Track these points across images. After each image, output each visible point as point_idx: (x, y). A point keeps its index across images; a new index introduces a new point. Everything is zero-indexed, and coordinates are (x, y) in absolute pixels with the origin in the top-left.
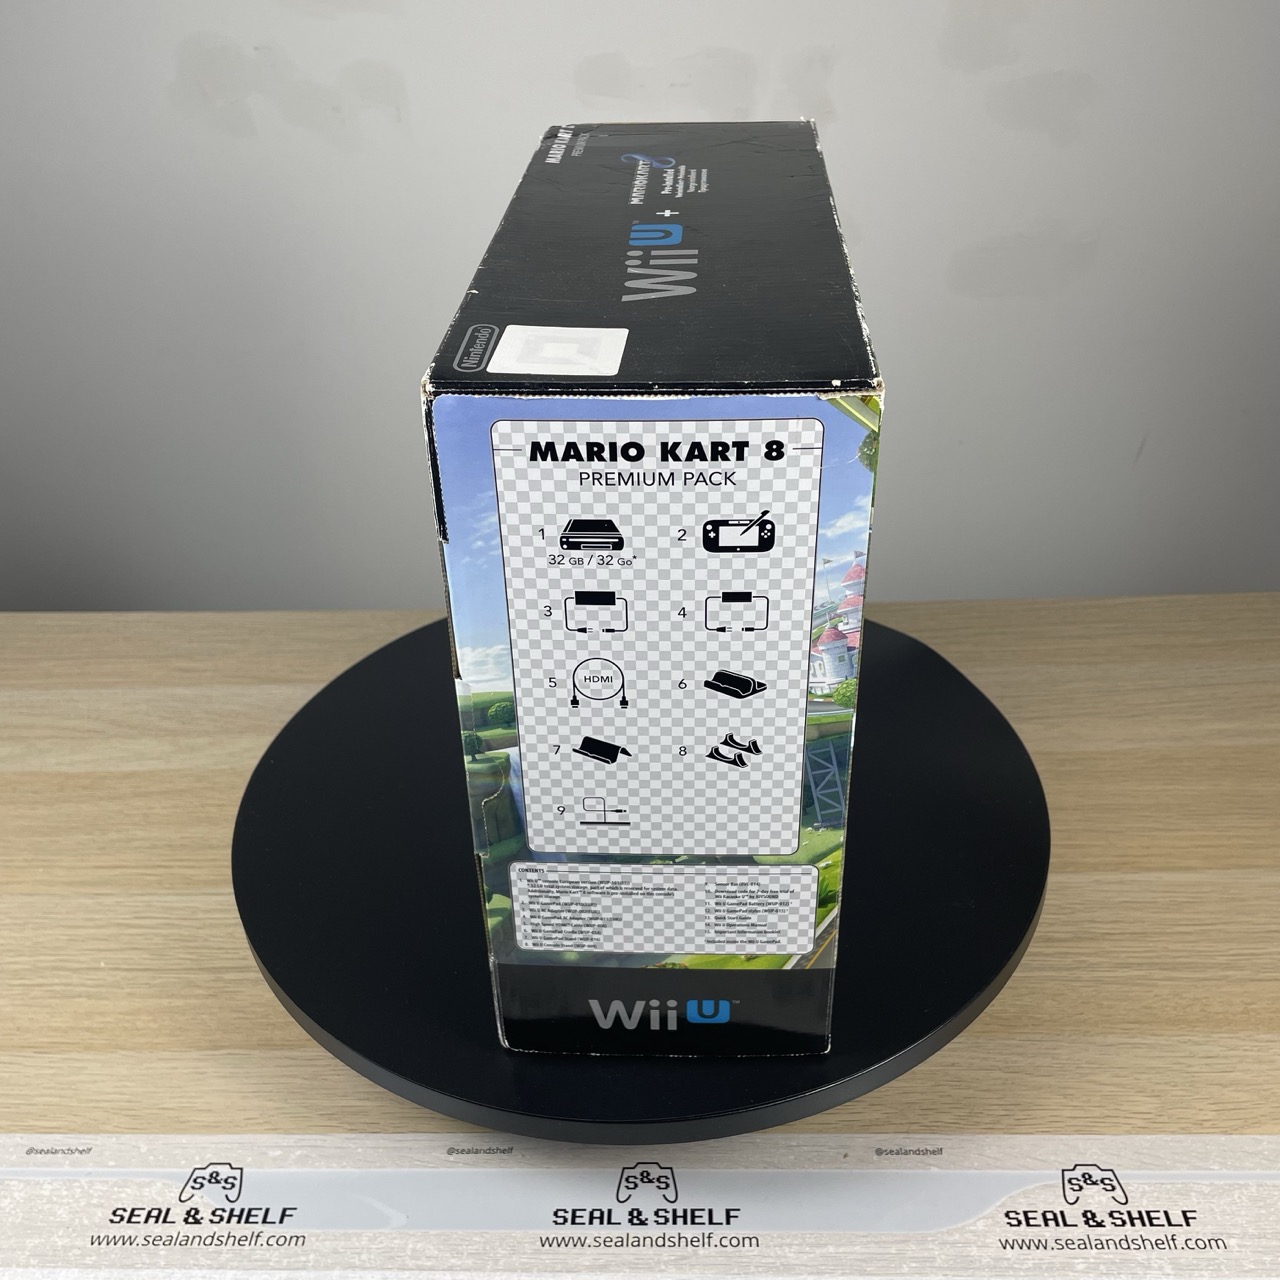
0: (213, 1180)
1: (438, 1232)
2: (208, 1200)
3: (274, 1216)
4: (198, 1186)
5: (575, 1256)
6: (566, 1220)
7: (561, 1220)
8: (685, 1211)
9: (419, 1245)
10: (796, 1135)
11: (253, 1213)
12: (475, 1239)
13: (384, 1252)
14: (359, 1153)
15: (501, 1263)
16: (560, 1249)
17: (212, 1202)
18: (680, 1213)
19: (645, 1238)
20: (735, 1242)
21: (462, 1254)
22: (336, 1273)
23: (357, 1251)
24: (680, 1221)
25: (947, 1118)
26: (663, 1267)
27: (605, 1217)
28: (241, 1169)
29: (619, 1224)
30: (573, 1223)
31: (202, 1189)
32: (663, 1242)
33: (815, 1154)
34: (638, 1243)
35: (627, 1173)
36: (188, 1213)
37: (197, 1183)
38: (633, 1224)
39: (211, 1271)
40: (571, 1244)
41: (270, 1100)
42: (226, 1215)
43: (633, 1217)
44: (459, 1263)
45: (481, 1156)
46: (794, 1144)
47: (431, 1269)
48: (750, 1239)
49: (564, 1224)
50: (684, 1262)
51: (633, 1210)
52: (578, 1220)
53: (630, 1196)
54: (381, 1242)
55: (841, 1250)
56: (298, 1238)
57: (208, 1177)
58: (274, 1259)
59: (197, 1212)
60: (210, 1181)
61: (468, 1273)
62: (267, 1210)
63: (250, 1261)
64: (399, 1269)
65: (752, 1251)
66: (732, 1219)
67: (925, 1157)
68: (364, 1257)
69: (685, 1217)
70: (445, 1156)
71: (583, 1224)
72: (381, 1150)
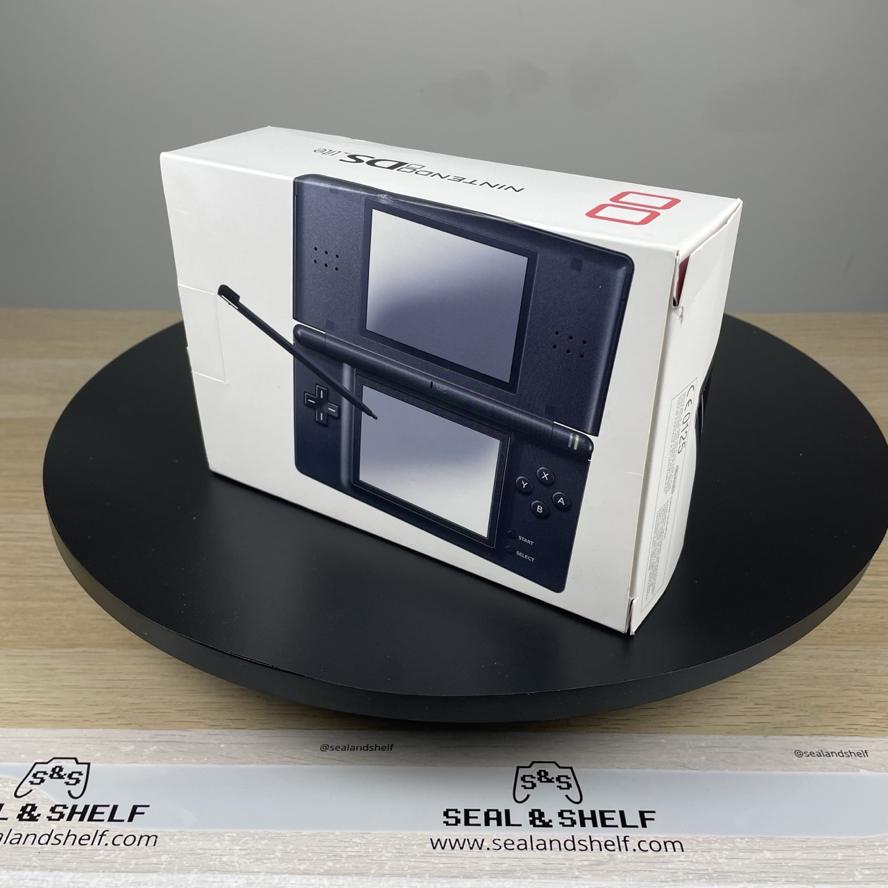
0: (55, 776)
1: (314, 832)
2: (48, 795)
3: (123, 813)
4: (38, 781)
5: (473, 860)
6: (458, 821)
7: (453, 821)
8: (593, 813)
9: (291, 846)
10: (703, 737)
11: (99, 810)
12: (354, 840)
13: (248, 854)
14: (222, 749)
15: (387, 867)
16: (454, 851)
17: (51, 798)
18: (587, 814)
19: (551, 841)
20: (655, 846)
21: (341, 856)
22: (192, 877)
23: (219, 852)
24: (589, 823)
25: (863, 721)
26: (577, 873)
27: (504, 819)
28: (89, 764)
29: (520, 825)
30: (467, 823)
31: (42, 784)
32: (573, 845)
33: (729, 755)
34: (544, 846)
35: (522, 772)
36: (24, 809)
37: (37, 778)
38: (535, 826)
39: (43, 873)
40: (466, 846)
41: (126, 696)
42: (67, 812)
43: (535, 819)
44: (338, 866)
45: (358, 752)
46: (703, 745)
47: (304, 873)
48: (673, 843)
49: (456, 824)
50: (602, 867)
51: (534, 811)
52: (472, 821)
53: (528, 796)
54: (246, 843)
55: (780, 855)
56: (149, 837)
57: (50, 772)
58: (119, 861)
59: (34, 808)
60: (51, 776)
61: (349, 878)
62: (115, 808)
63: (92, 862)
64: (267, 872)
65: (680, 856)
66: (647, 821)
67: (850, 759)
68: (225, 859)
69: (593, 818)
70: (318, 753)
71: (480, 825)
72: (245, 746)
